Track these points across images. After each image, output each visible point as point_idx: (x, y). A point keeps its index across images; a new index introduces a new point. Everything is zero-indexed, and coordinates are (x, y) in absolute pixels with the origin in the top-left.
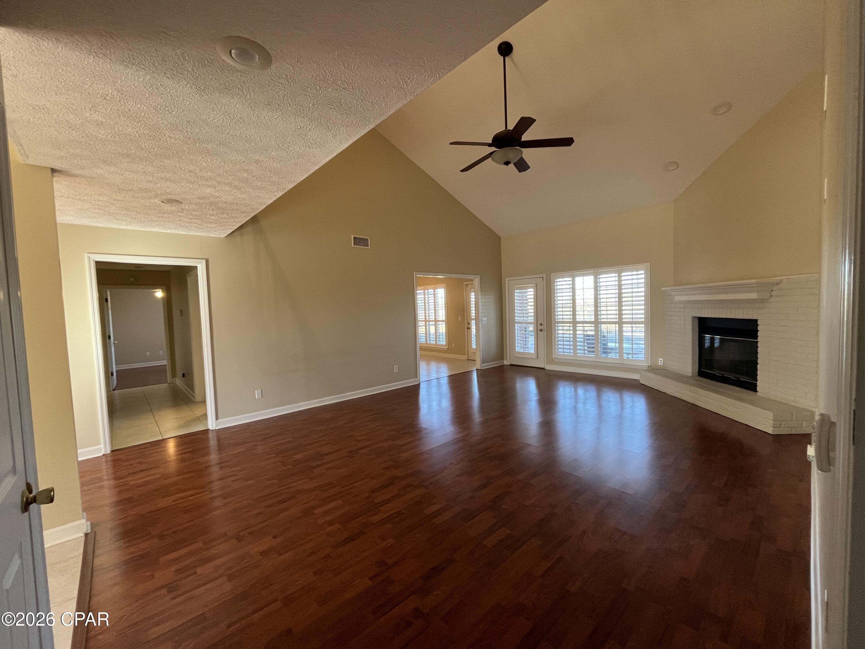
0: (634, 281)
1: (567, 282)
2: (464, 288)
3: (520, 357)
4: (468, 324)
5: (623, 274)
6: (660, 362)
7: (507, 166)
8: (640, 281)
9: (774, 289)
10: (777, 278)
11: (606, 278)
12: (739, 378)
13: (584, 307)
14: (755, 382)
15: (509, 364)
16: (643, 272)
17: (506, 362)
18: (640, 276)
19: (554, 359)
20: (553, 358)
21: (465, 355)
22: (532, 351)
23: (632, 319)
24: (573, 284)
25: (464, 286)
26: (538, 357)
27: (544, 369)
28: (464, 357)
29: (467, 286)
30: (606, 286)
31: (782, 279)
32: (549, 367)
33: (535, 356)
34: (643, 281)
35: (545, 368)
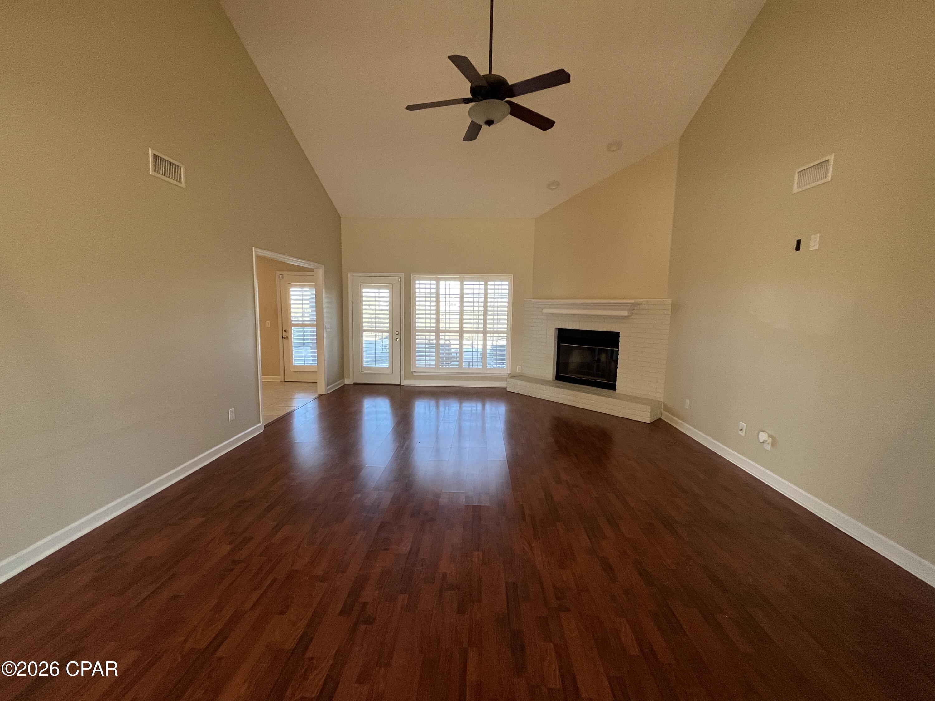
0: (496, 291)
1: (426, 285)
2: (277, 279)
3: (368, 373)
4: (285, 331)
5: (489, 283)
6: (518, 370)
7: (489, 126)
8: (503, 291)
9: (636, 308)
10: (639, 300)
11: (474, 285)
12: (595, 380)
13: (445, 314)
14: (615, 383)
15: (352, 383)
16: (507, 283)
17: (347, 381)
18: (503, 287)
19: (414, 373)
20: (412, 373)
21: (280, 376)
22: (386, 365)
23: (497, 329)
24: (438, 288)
25: (277, 277)
26: (392, 373)
27: (400, 385)
28: (278, 379)
29: (283, 278)
30: (474, 293)
31: (642, 301)
32: (406, 383)
33: (389, 371)
34: (507, 291)
35: (402, 384)
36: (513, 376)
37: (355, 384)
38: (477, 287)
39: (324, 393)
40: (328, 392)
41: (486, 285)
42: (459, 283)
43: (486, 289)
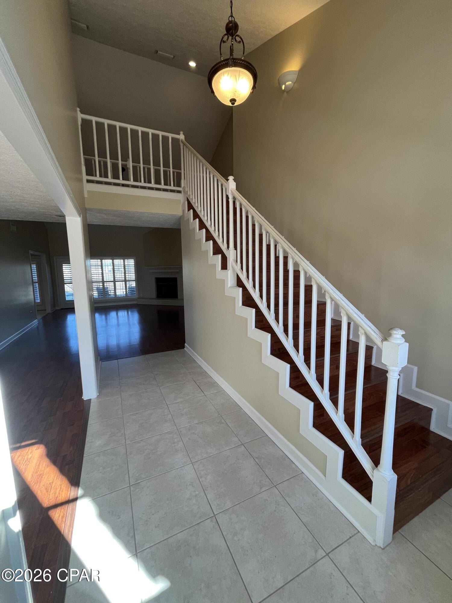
36: (139, 298)
37: (62, 309)
38: (120, 262)
39: (50, 312)
40: (52, 312)
41: (124, 261)
42: (111, 260)
43: (124, 263)
